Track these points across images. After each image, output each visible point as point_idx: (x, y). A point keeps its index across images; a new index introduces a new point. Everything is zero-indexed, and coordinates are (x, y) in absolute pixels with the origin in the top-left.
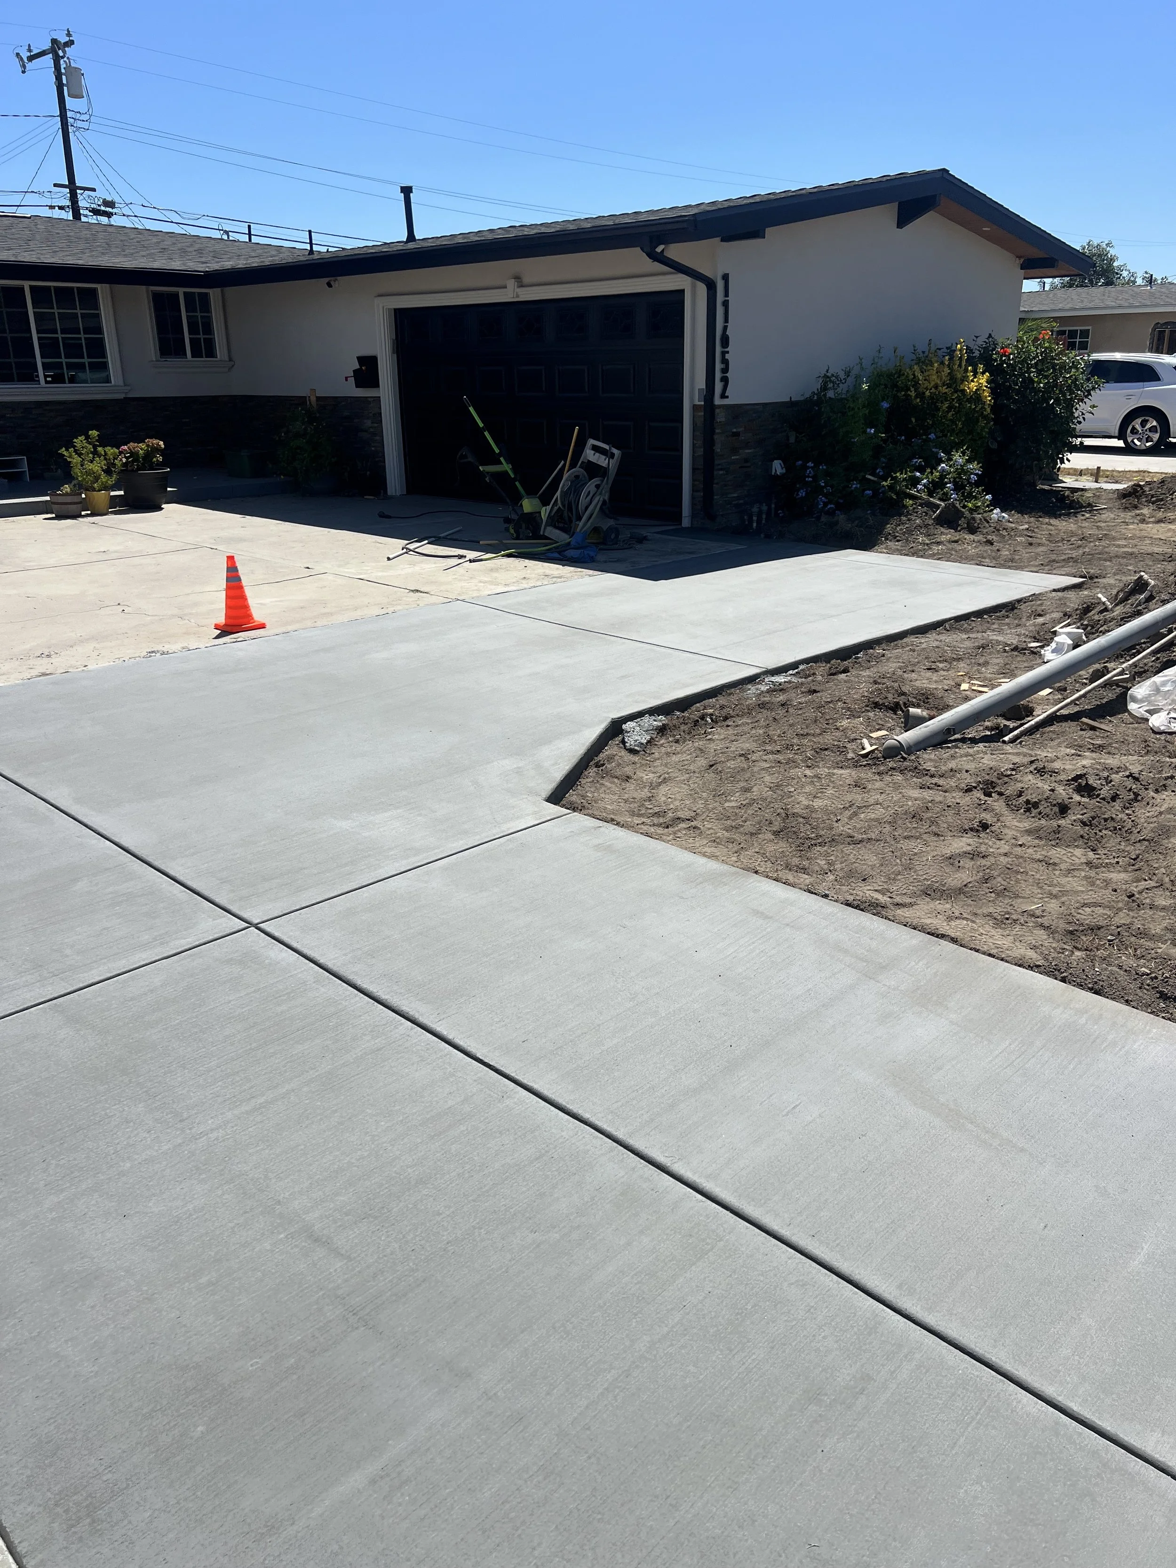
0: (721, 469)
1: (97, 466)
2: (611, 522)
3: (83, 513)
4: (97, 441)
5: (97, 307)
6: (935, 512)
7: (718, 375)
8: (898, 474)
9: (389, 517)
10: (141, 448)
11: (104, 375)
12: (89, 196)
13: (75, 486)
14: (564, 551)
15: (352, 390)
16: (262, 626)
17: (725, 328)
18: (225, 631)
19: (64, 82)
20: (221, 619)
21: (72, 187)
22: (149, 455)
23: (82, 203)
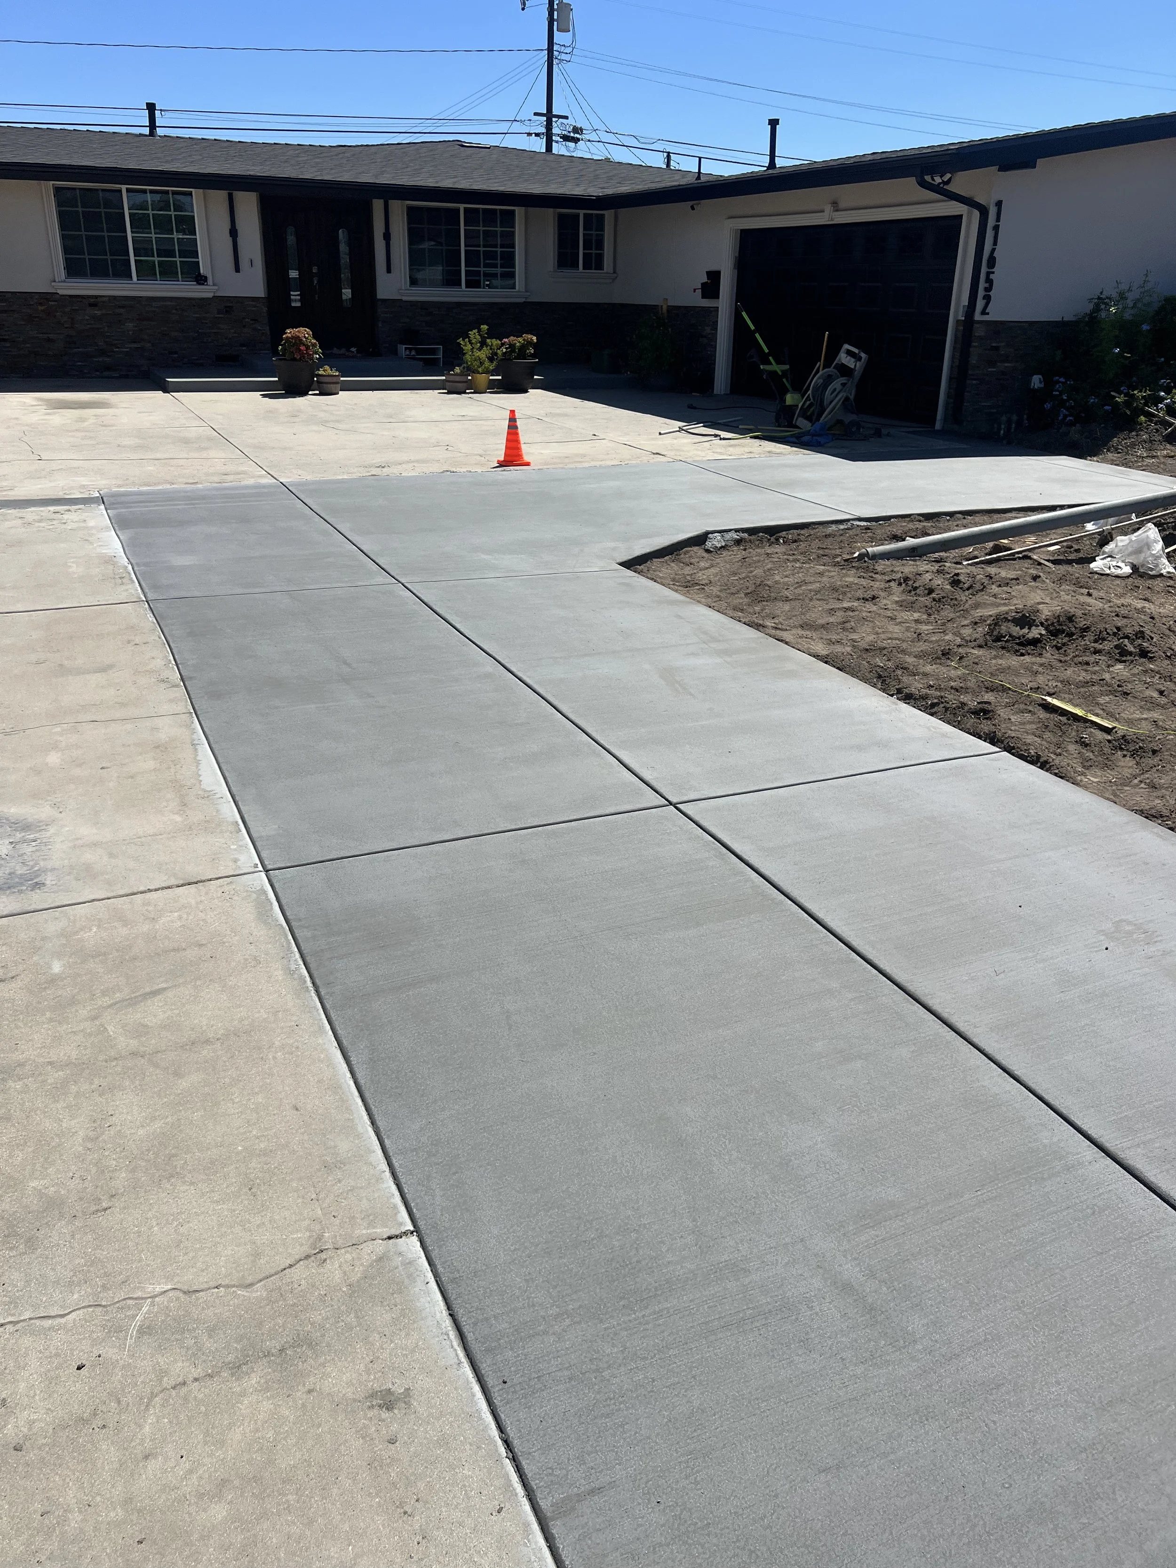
0: (974, 379)
1: (483, 354)
2: (854, 417)
3: (467, 391)
4: (486, 333)
5: (513, 226)
6: (1166, 430)
7: (981, 293)
8: (1136, 392)
9: (695, 408)
10: (518, 341)
11: (511, 282)
12: (562, 123)
13: (464, 368)
14: (802, 437)
15: (698, 301)
16: (528, 464)
17: (993, 250)
18: (501, 464)
19: (555, 17)
20: (502, 459)
21: (549, 115)
22: (523, 347)
23: (555, 130)
